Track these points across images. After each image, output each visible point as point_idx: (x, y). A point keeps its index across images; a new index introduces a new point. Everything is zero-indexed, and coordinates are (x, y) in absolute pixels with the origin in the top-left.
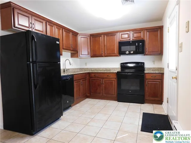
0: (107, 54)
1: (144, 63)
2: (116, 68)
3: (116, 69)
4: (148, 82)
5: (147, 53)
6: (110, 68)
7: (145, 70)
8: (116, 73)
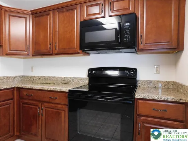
0: (59, 49)
1: (136, 69)
2: (81, 79)
3: (80, 81)
4: (143, 123)
5: (141, 47)
6: (70, 78)
7: (139, 85)
8: (65, 92)
